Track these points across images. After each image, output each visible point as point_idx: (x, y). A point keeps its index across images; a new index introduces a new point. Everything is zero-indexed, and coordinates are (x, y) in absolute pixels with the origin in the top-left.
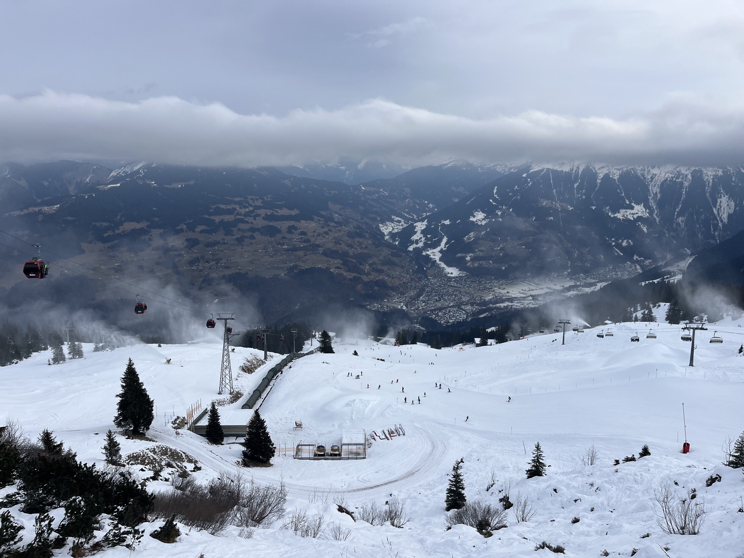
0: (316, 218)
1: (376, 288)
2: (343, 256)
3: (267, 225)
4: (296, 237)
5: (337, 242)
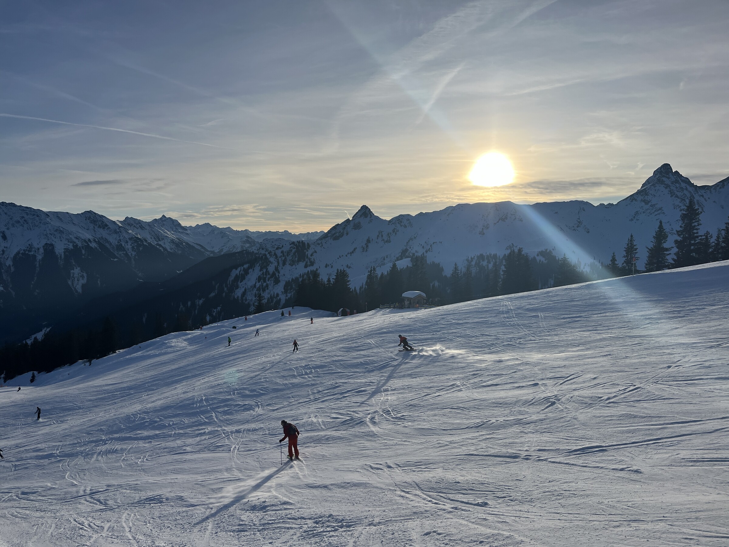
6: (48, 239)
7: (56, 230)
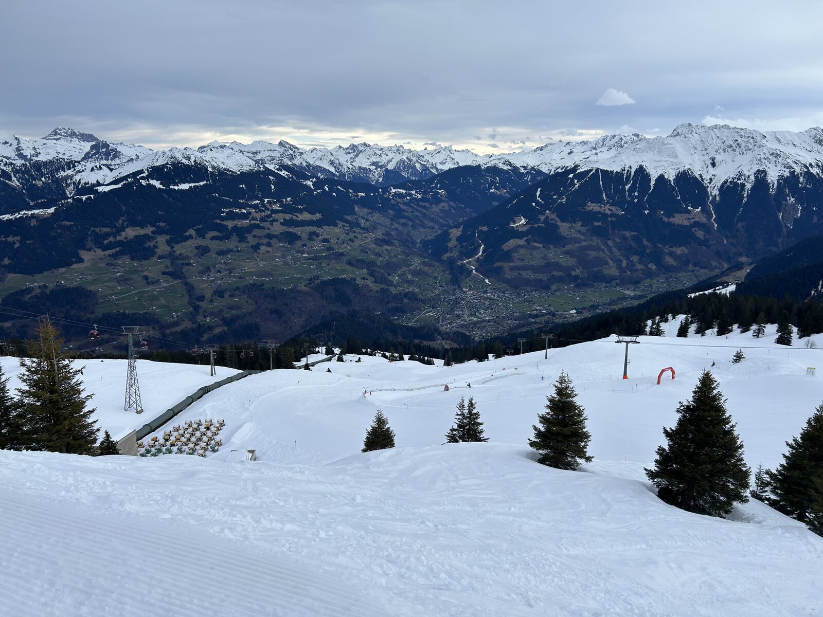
0: (340, 224)
1: (406, 301)
2: (370, 266)
3: (286, 232)
4: (317, 245)
5: (364, 250)
6: (762, 165)
7: (772, 154)
